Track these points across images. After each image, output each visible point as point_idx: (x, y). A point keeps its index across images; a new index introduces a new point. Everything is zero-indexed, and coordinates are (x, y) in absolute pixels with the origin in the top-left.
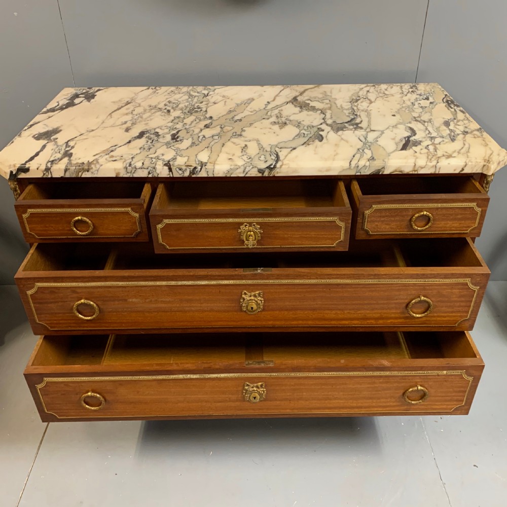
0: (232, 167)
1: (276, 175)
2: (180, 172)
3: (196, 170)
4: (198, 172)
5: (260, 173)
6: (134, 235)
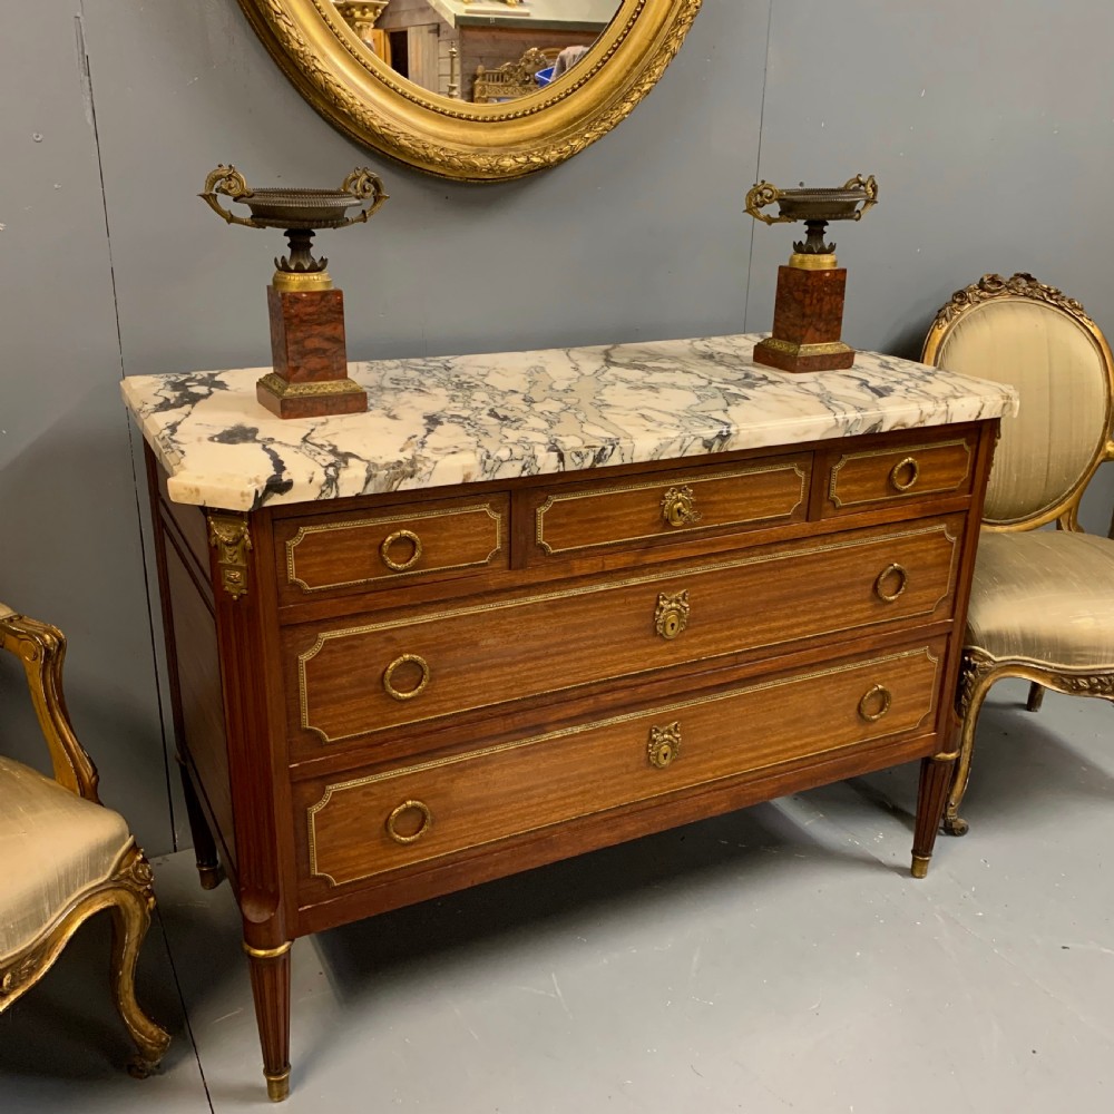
0: (663, 441)
1: (730, 450)
2: (578, 460)
3: (605, 454)
4: (607, 458)
5: (706, 447)
6: (488, 560)
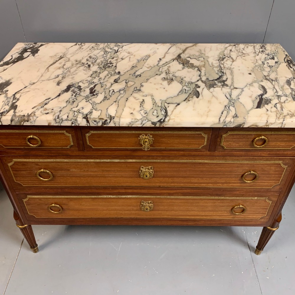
0: (133, 120)
1: (165, 126)
2: (95, 123)
3: (107, 122)
4: (108, 123)
5: (153, 124)
6: (68, 147)
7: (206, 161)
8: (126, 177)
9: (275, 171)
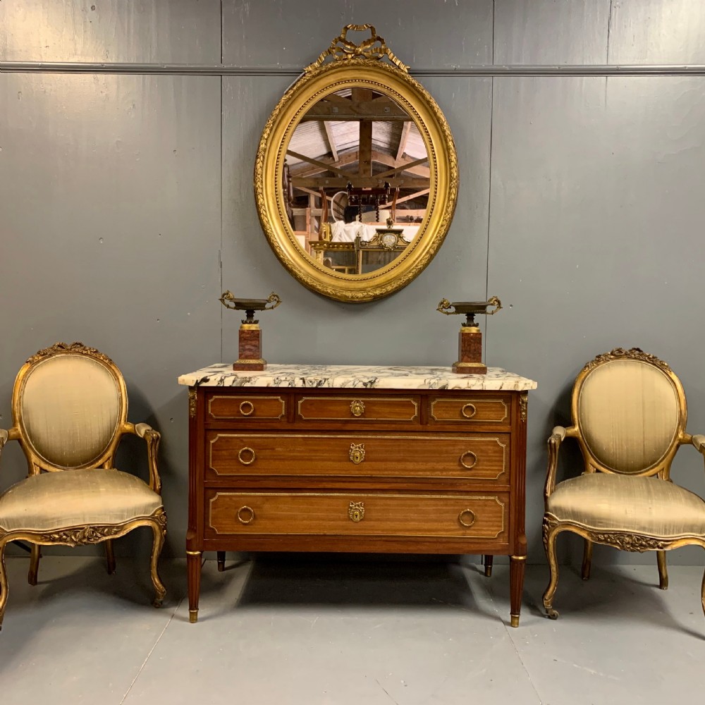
0: (346, 381)
1: (375, 388)
2: (311, 384)
3: (321, 382)
4: (323, 384)
5: (364, 386)
6: (279, 418)
7: (419, 437)
8: (334, 461)
9: (495, 452)
